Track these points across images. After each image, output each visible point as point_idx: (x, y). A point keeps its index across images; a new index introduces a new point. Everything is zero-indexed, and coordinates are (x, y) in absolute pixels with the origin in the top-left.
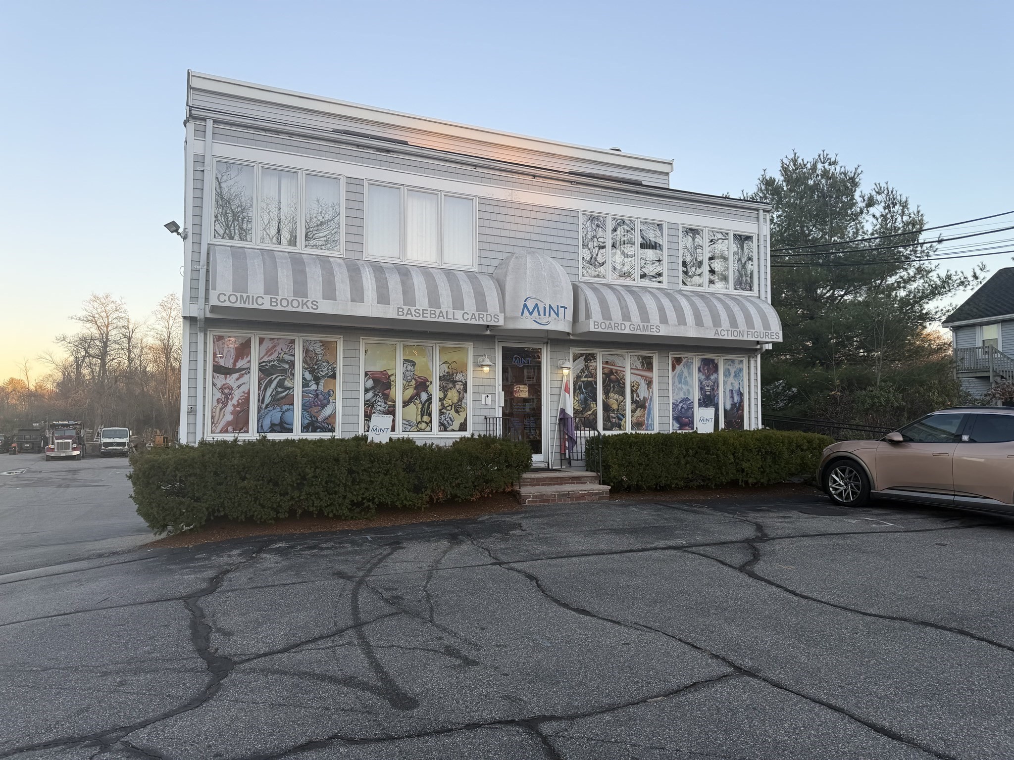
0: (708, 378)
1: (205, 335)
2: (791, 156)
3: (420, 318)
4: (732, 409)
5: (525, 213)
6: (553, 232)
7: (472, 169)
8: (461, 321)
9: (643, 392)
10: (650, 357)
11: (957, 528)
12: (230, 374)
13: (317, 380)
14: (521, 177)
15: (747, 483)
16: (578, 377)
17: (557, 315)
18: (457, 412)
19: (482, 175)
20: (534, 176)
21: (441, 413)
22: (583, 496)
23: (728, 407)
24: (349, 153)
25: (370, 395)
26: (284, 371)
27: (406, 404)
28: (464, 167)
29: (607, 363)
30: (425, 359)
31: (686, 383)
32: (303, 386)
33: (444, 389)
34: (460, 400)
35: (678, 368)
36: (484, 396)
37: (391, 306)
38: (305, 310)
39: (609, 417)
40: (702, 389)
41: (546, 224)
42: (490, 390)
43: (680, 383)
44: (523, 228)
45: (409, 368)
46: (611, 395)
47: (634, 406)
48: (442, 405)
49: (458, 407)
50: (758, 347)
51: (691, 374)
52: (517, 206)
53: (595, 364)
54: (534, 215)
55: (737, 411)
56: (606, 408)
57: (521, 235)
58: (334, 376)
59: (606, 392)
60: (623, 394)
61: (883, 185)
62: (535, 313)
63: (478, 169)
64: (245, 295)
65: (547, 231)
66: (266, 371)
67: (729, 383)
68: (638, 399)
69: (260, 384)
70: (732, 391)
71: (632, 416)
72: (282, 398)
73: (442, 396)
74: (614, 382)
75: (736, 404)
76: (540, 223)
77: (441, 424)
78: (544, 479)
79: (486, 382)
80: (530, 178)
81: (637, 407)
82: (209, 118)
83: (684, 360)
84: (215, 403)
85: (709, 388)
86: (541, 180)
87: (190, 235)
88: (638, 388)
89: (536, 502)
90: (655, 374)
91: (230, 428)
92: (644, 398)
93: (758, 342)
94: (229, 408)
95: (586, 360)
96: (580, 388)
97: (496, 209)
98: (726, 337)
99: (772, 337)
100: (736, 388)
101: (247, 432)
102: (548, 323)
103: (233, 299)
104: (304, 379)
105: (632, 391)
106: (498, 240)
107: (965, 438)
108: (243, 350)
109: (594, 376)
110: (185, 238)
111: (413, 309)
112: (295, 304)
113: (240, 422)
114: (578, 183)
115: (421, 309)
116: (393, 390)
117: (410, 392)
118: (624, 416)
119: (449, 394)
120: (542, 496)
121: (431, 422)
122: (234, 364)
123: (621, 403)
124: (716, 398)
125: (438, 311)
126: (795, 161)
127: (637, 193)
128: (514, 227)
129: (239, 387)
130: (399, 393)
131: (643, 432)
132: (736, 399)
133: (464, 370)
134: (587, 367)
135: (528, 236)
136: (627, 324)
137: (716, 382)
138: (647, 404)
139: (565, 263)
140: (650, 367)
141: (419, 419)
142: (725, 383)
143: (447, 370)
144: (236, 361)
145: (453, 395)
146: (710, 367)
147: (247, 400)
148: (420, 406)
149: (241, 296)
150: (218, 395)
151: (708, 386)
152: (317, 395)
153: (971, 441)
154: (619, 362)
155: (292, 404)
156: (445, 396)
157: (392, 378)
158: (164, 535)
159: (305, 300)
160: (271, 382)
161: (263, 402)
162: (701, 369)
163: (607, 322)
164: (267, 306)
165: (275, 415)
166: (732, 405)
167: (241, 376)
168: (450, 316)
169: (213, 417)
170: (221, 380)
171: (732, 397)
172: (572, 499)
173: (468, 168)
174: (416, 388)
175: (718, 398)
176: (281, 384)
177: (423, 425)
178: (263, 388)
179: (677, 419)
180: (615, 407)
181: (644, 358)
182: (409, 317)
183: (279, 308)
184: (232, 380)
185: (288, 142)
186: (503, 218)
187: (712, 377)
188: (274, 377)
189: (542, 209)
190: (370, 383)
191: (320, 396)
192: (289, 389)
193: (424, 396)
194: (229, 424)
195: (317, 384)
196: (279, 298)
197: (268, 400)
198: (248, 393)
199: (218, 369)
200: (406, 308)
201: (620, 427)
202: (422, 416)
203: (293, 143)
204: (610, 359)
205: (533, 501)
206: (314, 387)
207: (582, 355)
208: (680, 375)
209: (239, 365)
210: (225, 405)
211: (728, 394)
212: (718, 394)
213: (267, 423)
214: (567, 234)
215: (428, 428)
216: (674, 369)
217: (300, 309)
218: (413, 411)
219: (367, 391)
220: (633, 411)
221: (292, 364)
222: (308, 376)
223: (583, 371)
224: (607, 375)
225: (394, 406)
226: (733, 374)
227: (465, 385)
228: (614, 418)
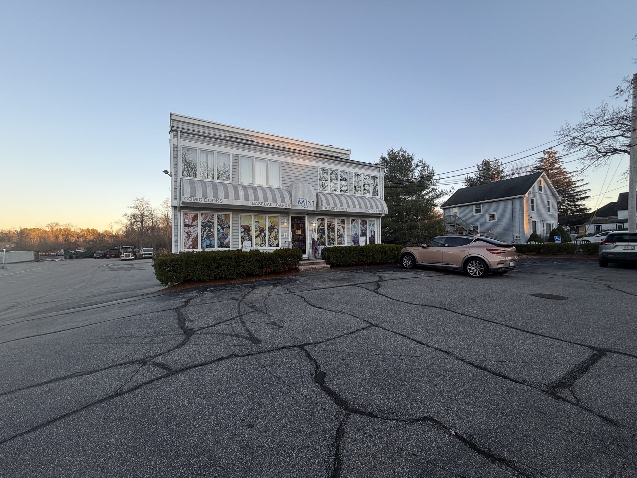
0: (363, 226)
1: (180, 213)
2: (391, 149)
3: (261, 206)
4: (371, 237)
5: (299, 167)
6: (309, 174)
7: (279, 151)
8: (276, 206)
9: (341, 232)
10: (344, 219)
11: (443, 275)
12: (190, 227)
13: (223, 229)
14: (297, 154)
15: (376, 262)
16: (319, 227)
17: (311, 204)
18: (275, 240)
19: (283, 153)
20: (302, 154)
21: (269, 240)
22: (321, 269)
23: (370, 237)
24: (233, 145)
25: (243, 234)
26: (210, 226)
27: (256, 237)
28: (276, 150)
29: (329, 221)
30: (263, 221)
31: (356, 228)
32: (218, 231)
33: (270, 232)
34: (276, 236)
35: (353, 223)
36: (285, 234)
37: (250, 201)
38: (218, 203)
39: (329, 241)
40: (361, 230)
41: (306, 171)
42: (287, 232)
43: (354, 228)
44: (298, 173)
45: (257, 224)
46: (330, 233)
47: (338, 236)
48: (270, 237)
49: (276, 238)
50: (380, 215)
51: (358, 225)
52: (296, 165)
53: (324, 222)
54: (302, 168)
55: (373, 238)
56: (329, 237)
57: (297, 175)
58: (229, 227)
59: (329, 232)
60: (334, 232)
61: (421, 160)
62: (303, 204)
63: (281, 151)
64: (195, 198)
65: (306, 174)
66: (204, 226)
67: (370, 228)
68: (340, 234)
69: (202, 230)
70: (371, 231)
71: (338, 240)
72: (210, 236)
73: (269, 234)
74: (331, 228)
75: (373, 235)
76: (304, 171)
77: (269, 244)
78: (307, 263)
79: (286, 229)
80: (300, 155)
81: (339, 237)
82: (179, 131)
83: (355, 220)
84: (185, 238)
85: (364, 230)
86: (304, 155)
87: (173, 175)
89: (304, 271)
90: (346, 225)
91: (191, 247)
92: (342, 234)
93: (380, 214)
94: (191, 240)
95: (321, 221)
96: (319, 231)
97: (288, 166)
98: (369, 212)
99: (385, 212)
100: (373, 230)
101: (197, 248)
102: (308, 207)
103: (190, 199)
104: (218, 228)
105: (338, 231)
106: (289, 177)
107: (446, 245)
108: (195, 218)
109: (324, 226)
110: (171, 176)
111: (258, 202)
112: (214, 201)
113: (195, 245)
114: (317, 157)
115: (261, 202)
116: (251, 232)
117: (258, 233)
118: (335, 240)
119: (272, 233)
120: (306, 269)
121: (265, 243)
122: (192, 223)
123: (334, 236)
124: (366, 234)
125: (267, 203)
126: (392, 151)
127: (338, 161)
128: (295, 172)
129: (194, 232)
130: (253, 233)
131: (341, 246)
132: (373, 233)
133: (277, 225)
134: (322, 223)
135: (300, 176)
136: (336, 207)
137: (366, 227)
138: (343, 236)
139: (313, 185)
140: (343, 223)
141: (261, 243)
142: (369, 228)
143: (271, 225)
144: (192, 222)
145: (273, 234)
146: (364, 222)
147: (197, 236)
148: (261, 238)
149: (194, 198)
150: (186, 235)
152: (223, 234)
153: (448, 246)
154: (333, 221)
155: (214, 238)
156: (271, 234)
157: (251, 228)
158: (167, 287)
159: (217, 199)
160: (206, 230)
161: (203, 237)
162: (361, 223)
163: (329, 207)
164: (203, 202)
165: (208, 242)
167: (195, 228)
168: (272, 205)
169: (184, 243)
170: (187, 229)
171: (372, 233)
172: (317, 270)
173: (278, 151)
174: (260, 231)
176: (209, 230)
177: (263, 245)
178: (203, 232)
179: (353, 241)
180: (332, 237)
181: (342, 220)
182: (256, 205)
183: (208, 202)
184: (191, 229)
185: (209, 141)
186: (290, 169)
187: (365, 226)
188: (207, 228)
189: (305, 166)
190: (243, 230)
191: (224, 235)
192: (213, 232)
193: (263, 234)
194: (190, 245)
195: (223, 230)
196: (208, 199)
197: (205, 236)
198: (197, 234)
199: (186, 225)
200: (255, 202)
201: (333, 244)
202: (262, 241)
203: (212, 141)
204: (330, 220)
205: (303, 271)
206: (222, 231)
207: (320, 219)
208: (354, 226)
209: (193, 224)
210: (189, 238)
211: (370, 232)
212: (367, 232)
213: (205, 245)
214: (314, 175)
215: (265, 246)
216: (352, 223)
217: (216, 203)
218: (259, 240)
219: (241, 232)
220: (338, 238)
221: (213, 223)
222: (220, 228)
223: (320, 224)
224: (329, 226)
225: (252, 238)
226: (372, 225)
227: (278, 230)
228: (331, 241)
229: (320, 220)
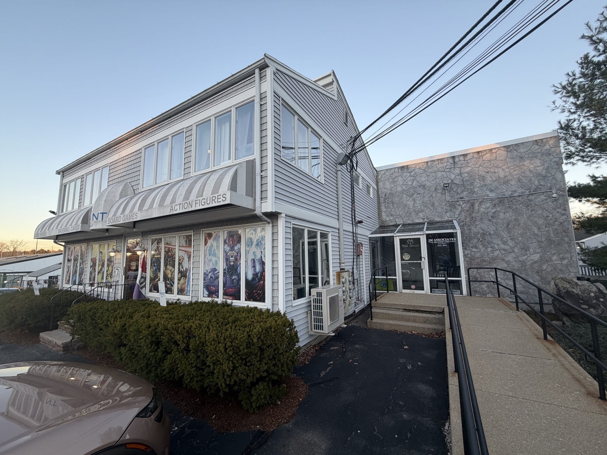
0: (232, 249)
4: (253, 279)
7: (109, 150)
9: (185, 265)
13: (82, 263)
16: (154, 255)
18: (111, 278)
19: (112, 151)
21: (106, 278)
23: (250, 277)
25: (91, 269)
27: (99, 273)
29: (168, 244)
31: (215, 255)
32: (80, 266)
33: (108, 266)
34: (112, 271)
35: (210, 242)
40: (227, 260)
42: (120, 265)
43: (210, 255)
45: (101, 255)
46: (168, 267)
48: (107, 274)
49: (111, 275)
51: (218, 247)
53: (161, 245)
55: (259, 282)
59: (166, 265)
66: (75, 260)
67: (251, 253)
68: (182, 270)
70: (254, 261)
71: (178, 284)
73: (107, 269)
74: (170, 258)
75: (258, 274)
79: (119, 261)
83: (214, 235)
85: (233, 259)
88: (182, 261)
90: (192, 249)
91: (68, 283)
92: (186, 268)
94: (68, 275)
95: (158, 243)
96: (155, 263)
99: (219, 200)
100: (258, 257)
102: (92, 225)
108: (72, 252)
109: (160, 253)
116: (96, 267)
118: (174, 283)
122: (70, 258)
123: (173, 273)
124: (239, 268)
129: (70, 266)
132: (258, 268)
137: (239, 253)
138: (187, 274)
140: (190, 244)
141: (101, 281)
142: (247, 252)
144: (71, 256)
145: (110, 269)
146: (235, 238)
147: (71, 272)
148: (102, 275)
150: (67, 270)
151: (232, 257)
154: (173, 242)
155: (77, 273)
157: (96, 261)
160: (75, 264)
162: (227, 241)
165: (74, 278)
166: (253, 275)
167: (71, 262)
170: (68, 264)
171: (254, 267)
174: (101, 266)
175: (240, 268)
177: (102, 284)
179: (207, 287)
180: (169, 276)
181: (187, 237)
186: (116, 169)
187: (236, 248)
190: (92, 264)
191: (82, 270)
193: (103, 270)
194: (68, 281)
195: (82, 265)
197: (74, 272)
198: (71, 269)
199: (68, 260)
202: (102, 279)
204: (169, 240)
207: (156, 239)
208: (211, 249)
211: (250, 263)
212: (240, 264)
213: (73, 281)
216: (206, 243)
218: (100, 277)
219: (91, 267)
220: (179, 280)
221: (79, 257)
223: (157, 251)
224: (167, 252)
226: (254, 243)
227: (114, 263)
228: (169, 284)
229: (156, 242)
